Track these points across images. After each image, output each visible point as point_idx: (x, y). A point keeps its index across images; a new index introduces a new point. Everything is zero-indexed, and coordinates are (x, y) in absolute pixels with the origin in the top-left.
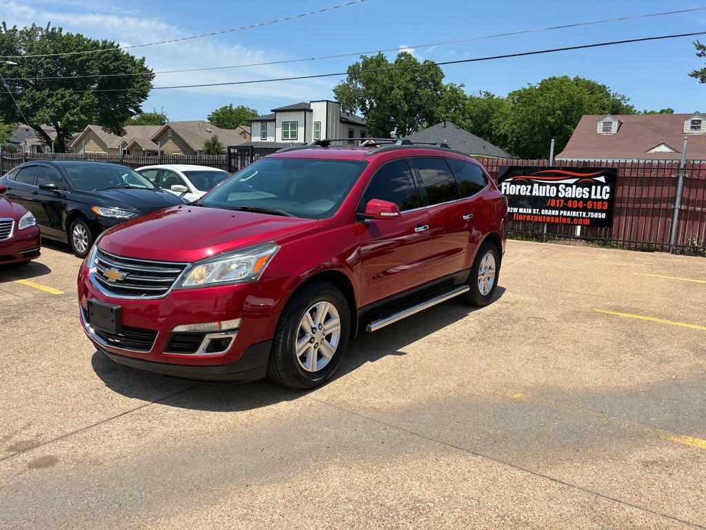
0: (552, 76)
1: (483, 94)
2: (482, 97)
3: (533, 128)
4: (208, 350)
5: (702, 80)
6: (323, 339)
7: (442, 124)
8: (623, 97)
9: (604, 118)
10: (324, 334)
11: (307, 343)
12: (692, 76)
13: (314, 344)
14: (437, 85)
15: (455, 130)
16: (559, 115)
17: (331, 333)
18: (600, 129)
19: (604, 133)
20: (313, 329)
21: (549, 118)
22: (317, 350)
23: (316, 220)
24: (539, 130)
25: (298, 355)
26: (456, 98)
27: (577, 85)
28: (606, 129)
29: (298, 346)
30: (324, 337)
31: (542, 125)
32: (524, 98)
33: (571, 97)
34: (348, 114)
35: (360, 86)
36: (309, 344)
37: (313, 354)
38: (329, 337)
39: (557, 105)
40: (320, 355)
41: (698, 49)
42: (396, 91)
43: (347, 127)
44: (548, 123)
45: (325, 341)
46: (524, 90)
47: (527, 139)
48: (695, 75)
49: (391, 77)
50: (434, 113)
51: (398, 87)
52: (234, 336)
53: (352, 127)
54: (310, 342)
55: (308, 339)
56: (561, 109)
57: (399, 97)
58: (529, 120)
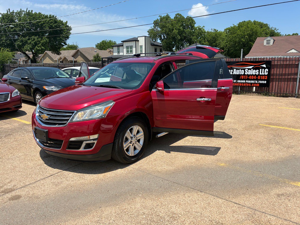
0: (243, 21)
1: (213, 30)
2: (213, 31)
3: (235, 44)
4: (85, 148)
6: (136, 142)
7: (195, 44)
8: (275, 29)
9: (267, 38)
10: (136, 140)
11: (129, 144)
13: (132, 144)
14: (193, 27)
16: (247, 38)
17: (140, 139)
18: (265, 43)
19: (267, 45)
20: (131, 137)
21: (242, 39)
22: (133, 146)
23: (131, 90)
24: (238, 45)
25: (125, 149)
26: (201, 32)
27: (255, 24)
28: (268, 43)
29: (124, 146)
30: (136, 141)
31: (239, 42)
32: (231, 31)
33: (252, 30)
34: (154, 41)
35: (159, 29)
36: (130, 144)
37: (132, 148)
38: (139, 141)
39: (246, 33)
40: (135, 149)
42: (175, 31)
43: (154, 47)
44: (242, 41)
45: (137, 142)
46: (231, 27)
47: (232, 49)
49: (172, 25)
50: (192, 39)
51: (176, 29)
52: (96, 142)
53: (156, 47)
54: (130, 143)
55: (129, 142)
56: (247, 35)
57: (176, 33)
58: (233, 41)
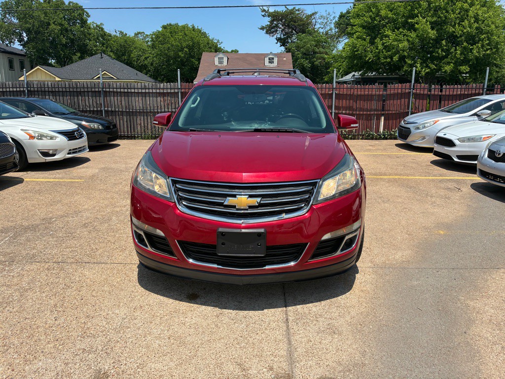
1: (118, 33)
2: (118, 34)
3: (168, 61)
4: (343, 249)
5: (266, 32)
7: (99, 55)
8: (218, 41)
9: (218, 54)
12: (261, 29)
14: (84, 22)
15: (111, 60)
16: (186, 51)
18: (217, 63)
19: (220, 65)
21: (180, 53)
24: (174, 62)
26: (103, 36)
27: (193, 30)
28: (220, 62)
31: (175, 58)
32: (159, 38)
33: (192, 39)
34: (7, 45)
35: (15, 21)
39: (184, 44)
41: (262, 12)
42: (52, 26)
43: (6, 56)
44: (179, 57)
46: (159, 32)
47: (165, 68)
48: (262, 28)
49: (46, 14)
51: (54, 23)
53: (11, 56)
56: (186, 47)
57: (56, 31)
58: (166, 54)
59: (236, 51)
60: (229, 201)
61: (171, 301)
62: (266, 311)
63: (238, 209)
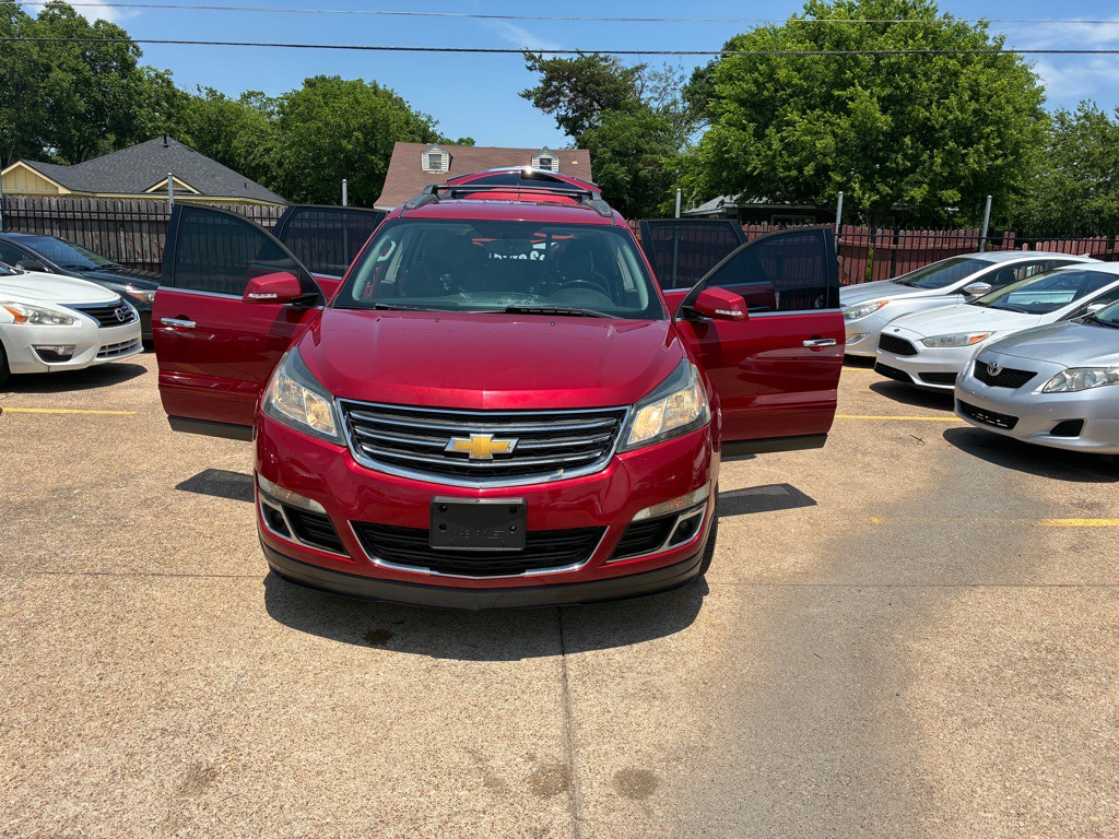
1: (204, 92)
2: (203, 96)
3: (317, 158)
4: (675, 541)
5: (535, 103)
7: (160, 141)
8: (430, 118)
9: (430, 148)
12: (523, 96)
14: (127, 67)
15: (187, 152)
16: (357, 139)
18: (426, 166)
19: (432, 171)
21: (344, 143)
24: (329, 161)
27: (375, 93)
28: (435, 165)
31: (334, 153)
33: (372, 110)
39: (354, 123)
41: (527, 60)
42: (56, 74)
44: (343, 150)
46: (298, 94)
47: (310, 175)
48: (527, 95)
49: (41, 44)
51: (59, 66)
56: (359, 129)
58: (313, 144)
59: (470, 142)
60: (456, 444)
61: (335, 644)
62: (524, 660)
63: (472, 461)
